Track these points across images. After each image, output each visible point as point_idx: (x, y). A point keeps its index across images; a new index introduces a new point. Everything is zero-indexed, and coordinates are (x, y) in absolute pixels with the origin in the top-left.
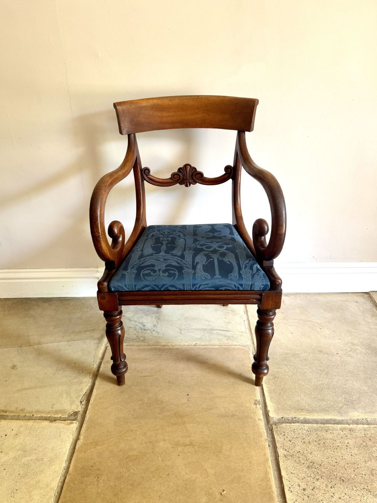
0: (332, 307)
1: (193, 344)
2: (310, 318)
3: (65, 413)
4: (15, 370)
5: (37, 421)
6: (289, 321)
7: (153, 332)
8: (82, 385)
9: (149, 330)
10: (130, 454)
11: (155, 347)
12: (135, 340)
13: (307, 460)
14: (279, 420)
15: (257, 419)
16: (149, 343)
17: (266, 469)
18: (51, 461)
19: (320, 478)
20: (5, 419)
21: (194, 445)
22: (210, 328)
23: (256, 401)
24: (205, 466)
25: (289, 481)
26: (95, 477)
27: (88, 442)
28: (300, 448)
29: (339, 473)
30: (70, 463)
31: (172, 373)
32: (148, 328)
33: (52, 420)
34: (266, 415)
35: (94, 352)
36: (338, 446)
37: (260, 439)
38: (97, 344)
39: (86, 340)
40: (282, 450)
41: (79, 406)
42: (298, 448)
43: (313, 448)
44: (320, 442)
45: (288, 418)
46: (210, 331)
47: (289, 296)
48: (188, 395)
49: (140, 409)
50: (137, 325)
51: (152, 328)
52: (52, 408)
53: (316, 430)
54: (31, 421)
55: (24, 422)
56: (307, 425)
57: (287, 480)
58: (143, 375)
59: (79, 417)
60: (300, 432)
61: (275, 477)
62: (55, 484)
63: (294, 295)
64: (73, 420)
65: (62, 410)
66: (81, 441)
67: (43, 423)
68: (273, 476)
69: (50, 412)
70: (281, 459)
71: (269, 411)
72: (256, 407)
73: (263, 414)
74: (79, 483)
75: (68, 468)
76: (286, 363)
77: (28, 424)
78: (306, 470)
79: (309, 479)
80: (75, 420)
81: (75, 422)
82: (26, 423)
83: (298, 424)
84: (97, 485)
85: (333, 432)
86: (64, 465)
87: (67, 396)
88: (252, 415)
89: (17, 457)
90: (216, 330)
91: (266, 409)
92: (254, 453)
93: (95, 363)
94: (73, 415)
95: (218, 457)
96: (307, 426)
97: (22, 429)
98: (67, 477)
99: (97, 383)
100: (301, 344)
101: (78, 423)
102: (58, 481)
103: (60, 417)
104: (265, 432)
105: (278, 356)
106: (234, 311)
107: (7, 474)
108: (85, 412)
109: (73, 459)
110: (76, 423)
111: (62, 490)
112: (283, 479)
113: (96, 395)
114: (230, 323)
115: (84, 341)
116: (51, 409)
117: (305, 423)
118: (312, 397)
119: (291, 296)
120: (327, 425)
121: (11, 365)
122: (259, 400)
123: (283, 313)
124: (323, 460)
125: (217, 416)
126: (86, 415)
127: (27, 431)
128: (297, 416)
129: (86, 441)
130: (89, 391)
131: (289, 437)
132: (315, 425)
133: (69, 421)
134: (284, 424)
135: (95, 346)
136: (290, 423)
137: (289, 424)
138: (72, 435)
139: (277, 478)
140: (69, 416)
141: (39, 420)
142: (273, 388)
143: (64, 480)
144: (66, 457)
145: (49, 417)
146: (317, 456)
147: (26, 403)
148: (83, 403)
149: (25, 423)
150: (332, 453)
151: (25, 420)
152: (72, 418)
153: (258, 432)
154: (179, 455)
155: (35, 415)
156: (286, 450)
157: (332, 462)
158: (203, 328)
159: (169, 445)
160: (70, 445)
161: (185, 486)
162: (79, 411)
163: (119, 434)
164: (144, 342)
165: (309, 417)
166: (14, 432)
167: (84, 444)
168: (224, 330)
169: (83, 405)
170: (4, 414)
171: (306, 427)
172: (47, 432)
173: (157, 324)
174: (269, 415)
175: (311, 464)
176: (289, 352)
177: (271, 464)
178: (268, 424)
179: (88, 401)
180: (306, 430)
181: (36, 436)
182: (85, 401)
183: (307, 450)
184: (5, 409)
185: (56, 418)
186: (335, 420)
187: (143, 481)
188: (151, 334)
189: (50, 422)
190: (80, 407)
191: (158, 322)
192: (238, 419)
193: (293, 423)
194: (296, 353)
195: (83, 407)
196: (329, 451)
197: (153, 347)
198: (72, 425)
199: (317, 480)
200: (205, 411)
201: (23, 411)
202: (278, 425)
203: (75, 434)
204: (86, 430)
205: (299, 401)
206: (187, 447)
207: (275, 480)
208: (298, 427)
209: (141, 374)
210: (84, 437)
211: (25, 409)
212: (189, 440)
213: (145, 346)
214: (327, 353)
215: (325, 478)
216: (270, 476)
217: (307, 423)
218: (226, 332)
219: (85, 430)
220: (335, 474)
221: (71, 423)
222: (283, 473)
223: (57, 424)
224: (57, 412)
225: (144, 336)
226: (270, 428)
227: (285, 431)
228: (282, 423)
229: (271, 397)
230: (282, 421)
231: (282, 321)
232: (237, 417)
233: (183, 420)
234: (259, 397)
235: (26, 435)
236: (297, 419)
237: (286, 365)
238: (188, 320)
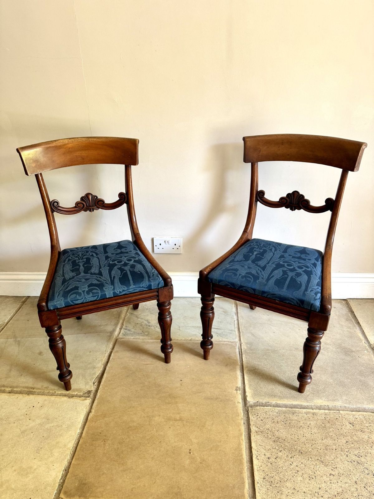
3: (81, 391)
4: (41, 355)
5: (58, 396)
6: (273, 322)
7: (156, 328)
8: (95, 369)
9: (152, 326)
10: (131, 425)
11: (157, 340)
12: (141, 335)
13: (274, 436)
14: (255, 403)
15: (236, 402)
16: (152, 337)
17: (240, 441)
18: (69, 428)
19: (283, 450)
20: (33, 394)
21: (183, 420)
23: (237, 387)
24: (191, 437)
25: (257, 451)
26: (102, 441)
27: (98, 414)
28: (269, 426)
29: (299, 447)
30: (83, 430)
32: (152, 324)
33: (70, 396)
34: (244, 399)
35: (106, 343)
36: (301, 426)
37: (237, 418)
38: (109, 336)
39: (100, 333)
40: (254, 427)
41: (92, 387)
42: (268, 426)
43: (280, 426)
44: (286, 422)
45: (263, 402)
48: (181, 380)
49: (141, 390)
50: (143, 322)
51: (156, 324)
53: (285, 412)
54: (53, 396)
55: (48, 397)
56: (278, 408)
57: (255, 450)
58: (146, 363)
59: (92, 395)
60: (271, 413)
61: (246, 448)
62: (71, 445)
64: (87, 397)
65: (79, 389)
66: (93, 413)
67: (63, 399)
68: (244, 447)
70: (253, 434)
71: (247, 396)
72: (237, 393)
73: (242, 398)
74: (90, 445)
75: (82, 433)
76: (266, 357)
78: (272, 443)
79: (274, 450)
80: (88, 397)
81: (88, 398)
82: (50, 398)
83: (270, 407)
84: (104, 447)
85: (299, 414)
86: (79, 431)
87: (83, 378)
88: (233, 398)
89: (42, 423)
91: (244, 394)
92: (231, 428)
93: (106, 352)
94: (87, 393)
95: (201, 430)
97: (46, 402)
98: (81, 440)
99: (107, 368)
100: (281, 342)
101: (90, 399)
102: (73, 443)
103: (77, 394)
104: (242, 412)
105: (260, 351)
106: (227, 312)
107: (34, 436)
108: (97, 391)
109: (85, 427)
110: (89, 400)
111: (76, 450)
112: (253, 449)
113: (106, 378)
114: (222, 322)
115: (98, 333)
117: (276, 407)
120: (294, 409)
121: (38, 351)
122: (240, 387)
123: (268, 315)
124: (287, 436)
125: (203, 398)
126: (97, 394)
127: (50, 404)
128: (269, 401)
129: (96, 414)
130: (100, 375)
131: (261, 417)
132: (284, 409)
133: (84, 398)
134: (258, 407)
135: (107, 339)
136: (264, 406)
137: (263, 407)
138: (86, 409)
139: (248, 448)
140: (84, 394)
141: (60, 396)
142: (253, 377)
143: (78, 443)
144: (80, 425)
145: (68, 394)
146: (283, 433)
148: (96, 384)
149: (48, 398)
150: (296, 431)
151: (49, 395)
152: (86, 395)
153: (236, 412)
154: (170, 428)
155: (57, 392)
156: (257, 427)
157: (294, 438)
158: (198, 326)
159: (163, 419)
160: (84, 416)
161: (173, 451)
162: (92, 390)
163: (123, 410)
165: (280, 402)
166: (39, 405)
167: (95, 415)
168: (216, 329)
169: (95, 385)
170: (32, 390)
171: (276, 410)
172: (66, 406)
174: (246, 400)
175: (277, 439)
176: (270, 348)
177: (244, 437)
178: (245, 406)
179: (100, 382)
180: (276, 412)
181: (57, 408)
182: (97, 382)
183: (275, 428)
184: (33, 386)
185: (73, 395)
186: (301, 405)
187: (140, 446)
188: (154, 330)
189: (69, 398)
190: (93, 387)
192: (221, 401)
193: (266, 406)
194: (276, 349)
195: (96, 387)
196: (293, 429)
197: (155, 340)
198: (86, 401)
199: (280, 451)
200: (194, 394)
201: (47, 389)
202: (253, 407)
203: (88, 408)
204: (97, 405)
206: (177, 422)
207: (246, 450)
208: (269, 410)
209: (143, 362)
210: (95, 411)
211: (48, 387)
212: (179, 416)
213: (148, 339)
215: (287, 450)
216: (242, 447)
218: (218, 330)
219: (96, 405)
220: (296, 447)
221: (85, 399)
222: (253, 445)
223: (74, 400)
224: (74, 390)
225: (149, 331)
226: (246, 410)
227: (258, 412)
228: (257, 406)
229: (250, 385)
230: (257, 405)
231: (266, 322)
232: (220, 400)
233: (176, 400)
234: (240, 384)
235: (49, 407)
236: (269, 403)
237: (266, 359)
238: (186, 319)
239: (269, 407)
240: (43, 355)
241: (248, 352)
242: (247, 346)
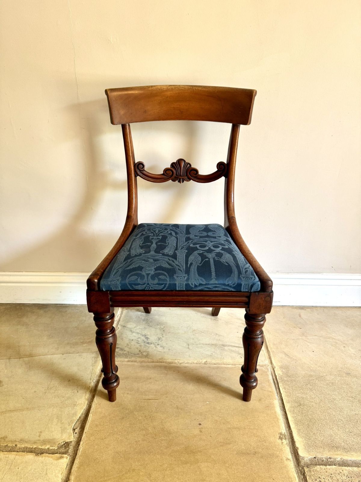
0: (353, 322)
1: (203, 362)
2: (331, 334)
3: (54, 443)
5: (21, 452)
6: (308, 337)
7: (157, 346)
8: (75, 407)
9: (152, 344)
11: (160, 363)
12: (138, 356)
14: (311, 460)
15: (285, 459)
16: (153, 359)
22: (221, 343)
23: (281, 434)
31: (181, 397)
32: (152, 341)
33: (39, 452)
34: (295, 453)
35: (91, 368)
38: (95, 358)
39: (82, 353)
41: (71, 435)
45: (322, 458)
46: (221, 347)
47: (305, 310)
48: (200, 424)
49: (143, 440)
50: (139, 338)
51: (157, 341)
52: (39, 436)
53: (358, 475)
54: (13, 453)
55: (4, 454)
56: (346, 468)
58: (147, 397)
59: (71, 450)
60: (338, 477)
63: (310, 308)
64: (63, 453)
65: (51, 440)
67: (27, 457)
69: (36, 442)
71: (298, 448)
72: (283, 443)
73: (291, 452)
76: (311, 387)
77: (9, 457)
80: (66, 453)
81: (65, 456)
82: (7, 456)
87: (58, 421)
88: (278, 453)
90: (229, 346)
91: (294, 446)
93: (92, 381)
94: (64, 446)
96: (346, 470)
97: (1, 464)
99: (93, 406)
100: (325, 365)
101: (69, 457)
103: (48, 449)
104: (296, 476)
105: (300, 378)
108: (78, 442)
110: (67, 458)
113: (92, 421)
115: (80, 354)
116: (38, 438)
117: (342, 466)
118: (347, 430)
119: (307, 309)
122: (285, 433)
123: (301, 328)
125: (235, 452)
126: (79, 447)
127: (7, 467)
128: (332, 457)
130: (84, 415)
132: (355, 469)
133: (59, 455)
134: (318, 466)
135: (93, 361)
136: (326, 465)
137: (324, 467)
138: (61, 474)
140: (59, 448)
141: (23, 452)
142: (299, 418)
145: (35, 448)
147: (10, 430)
148: (77, 431)
149: (5, 456)
151: (6, 451)
152: (63, 450)
153: (287, 476)
155: (18, 446)
158: (213, 343)
162: (71, 442)
163: (118, 475)
164: (148, 358)
165: (347, 457)
168: (237, 347)
169: (76, 433)
171: (345, 472)
172: (31, 469)
173: (162, 337)
174: (298, 454)
176: (312, 373)
178: (299, 465)
179: (82, 428)
180: (346, 475)
181: (17, 474)
182: (78, 428)
185: (43, 449)
188: (155, 349)
189: (36, 455)
190: (73, 436)
191: (163, 334)
192: (262, 457)
193: (329, 465)
194: (321, 375)
195: (77, 436)
197: (158, 364)
198: (62, 461)
200: (221, 446)
201: (5, 440)
202: (311, 467)
203: (65, 472)
204: (79, 468)
205: (331, 436)
208: (335, 471)
209: (144, 396)
210: (76, 478)
211: (7, 437)
213: (149, 362)
214: (355, 376)
217: (345, 466)
218: (239, 348)
219: (77, 467)
221: (61, 458)
223: (44, 458)
224: (44, 442)
225: (148, 350)
226: (301, 472)
227: (320, 476)
228: (316, 465)
229: (299, 430)
230: (316, 462)
231: (301, 337)
232: (260, 455)
233: (196, 457)
234: (283, 429)
235: (5, 473)
236: (332, 460)
237: (311, 390)
238: (196, 333)
239: (334, 467)
240: (3, 385)
241: (285, 379)
242: (282, 371)
